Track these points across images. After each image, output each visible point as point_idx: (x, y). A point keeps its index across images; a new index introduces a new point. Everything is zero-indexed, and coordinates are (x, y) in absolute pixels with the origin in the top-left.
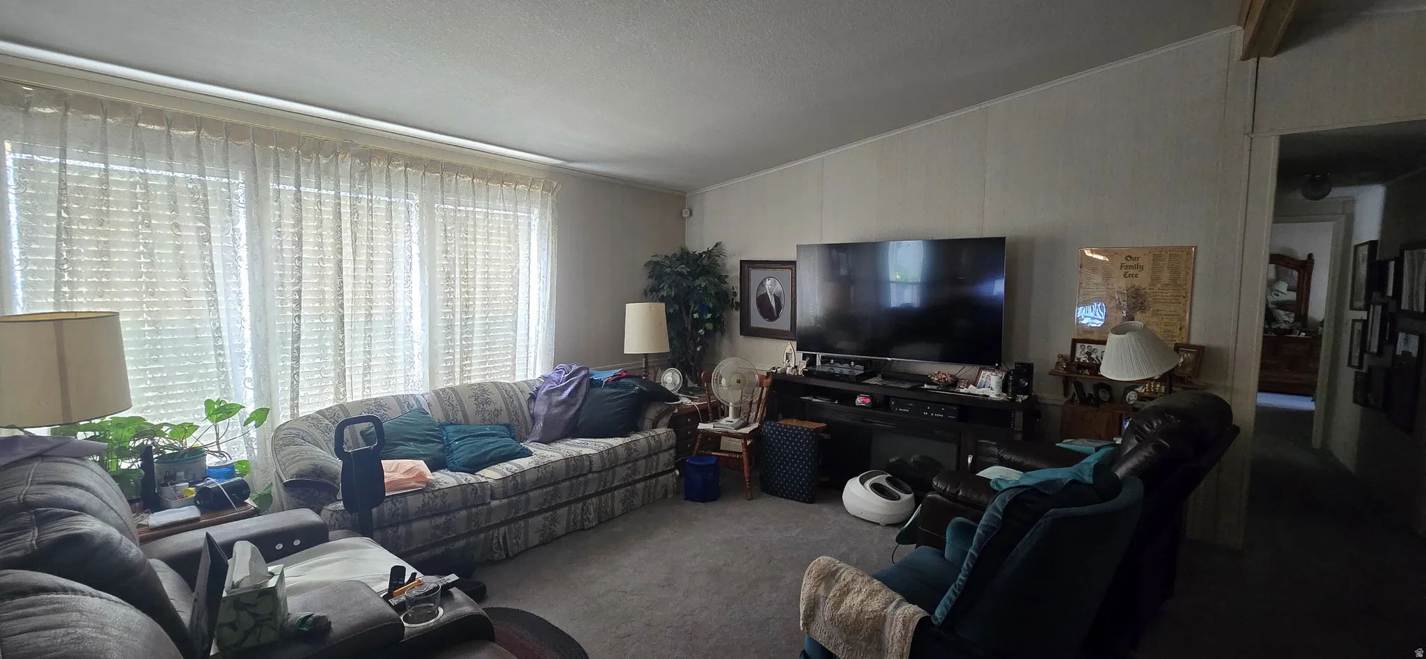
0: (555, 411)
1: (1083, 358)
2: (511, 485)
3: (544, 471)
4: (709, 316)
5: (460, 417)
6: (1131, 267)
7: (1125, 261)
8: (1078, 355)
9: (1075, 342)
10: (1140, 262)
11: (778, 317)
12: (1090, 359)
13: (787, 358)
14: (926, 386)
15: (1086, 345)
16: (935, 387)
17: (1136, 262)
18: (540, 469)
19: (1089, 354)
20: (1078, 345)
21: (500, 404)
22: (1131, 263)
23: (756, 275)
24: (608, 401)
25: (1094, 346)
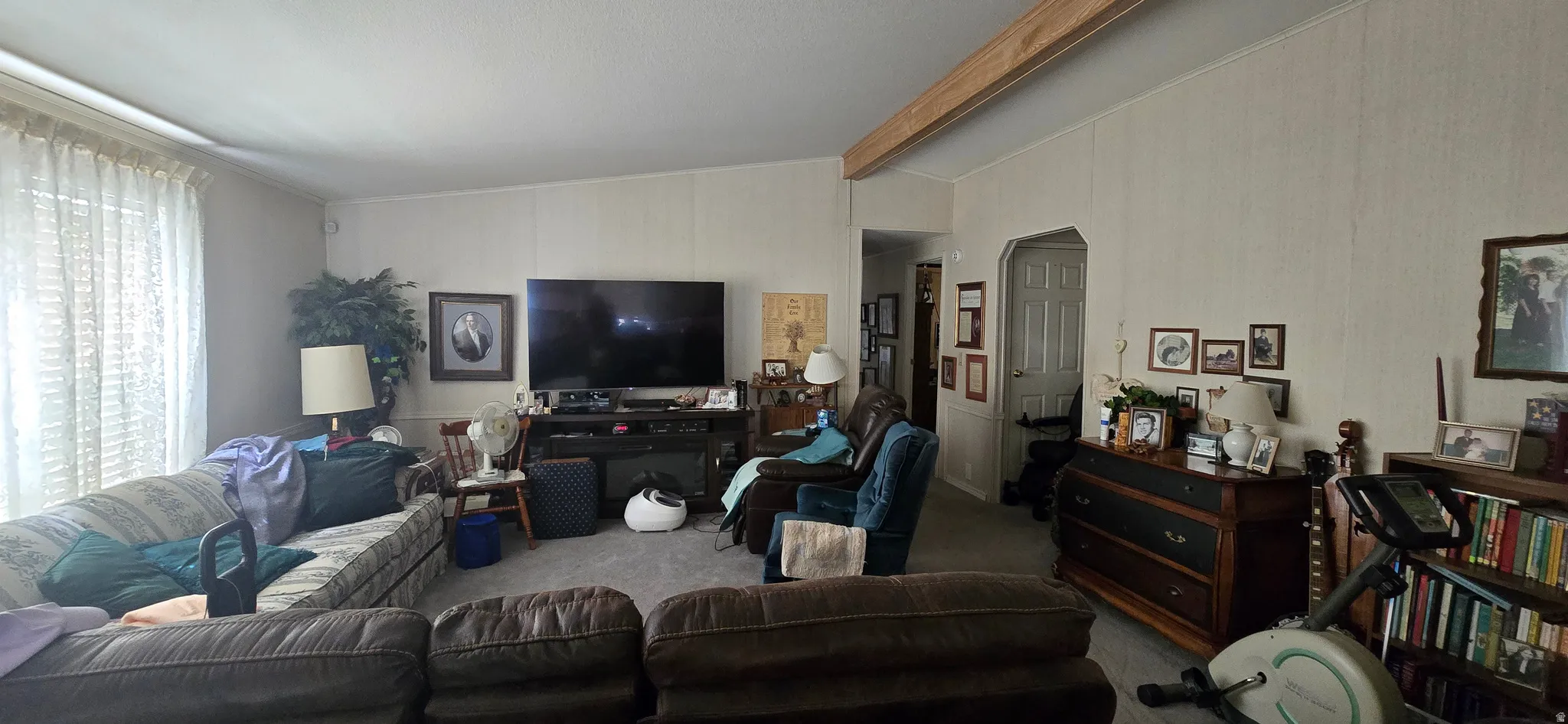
0: (278, 501)
1: (772, 374)
2: (336, 591)
3: (360, 567)
4: (394, 359)
5: (152, 535)
6: (793, 307)
7: (790, 303)
8: (767, 372)
9: (764, 362)
10: (799, 304)
11: (483, 356)
12: (775, 373)
13: (518, 399)
14: (671, 408)
15: (772, 364)
16: (679, 408)
17: (796, 304)
18: (355, 565)
19: (774, 370)
20: (767, 364)
21: (197, 507)
22: (794, 304)
23: (449, 309)
24: (357, 474)
25: (776, 364)
